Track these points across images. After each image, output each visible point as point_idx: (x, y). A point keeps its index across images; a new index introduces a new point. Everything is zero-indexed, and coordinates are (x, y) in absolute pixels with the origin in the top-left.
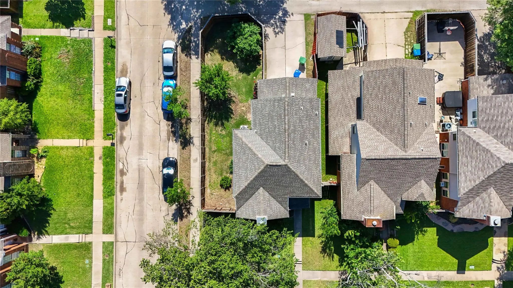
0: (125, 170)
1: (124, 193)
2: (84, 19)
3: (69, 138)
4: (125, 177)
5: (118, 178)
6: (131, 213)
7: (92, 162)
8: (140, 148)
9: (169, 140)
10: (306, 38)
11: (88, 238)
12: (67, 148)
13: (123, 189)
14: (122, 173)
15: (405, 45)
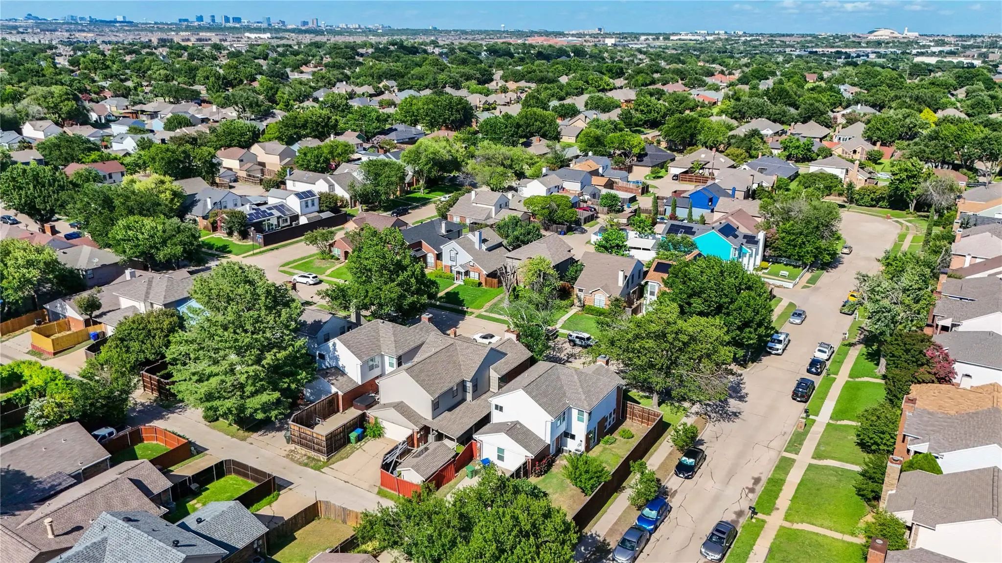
0: (747, 491)
1: (756, 476)
4: (751, 486)
5: (760, 488)
6: (752, 462)
7: (790, 509)
8: (716, 498)
9: (676, 491)
11: (816, 462)
12: (822, 526)
13: (757, 481)
14: (752, 490)
15: (359, 450)
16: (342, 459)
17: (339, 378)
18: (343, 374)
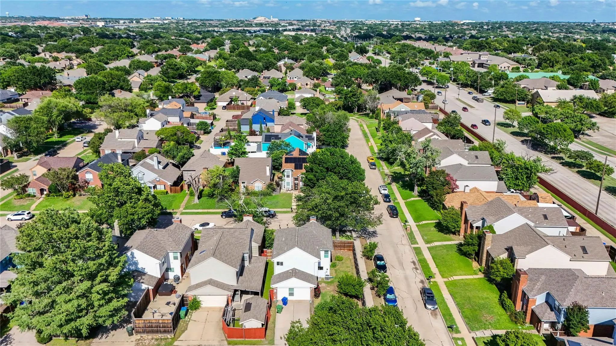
1: (411, 261)
2: (484, 342)
3: (463, 279)
4: (414, 267)
5: (418, 266)
6: (403, 254)
7: (440, 272)
8: (406, 278)
10: (275, 327)
11: (429, 245)
12: (461, 275)
13: (414, 263)
14: (416, 269)
15: (189, 321)
16: (183, 331)
17: (143, 277)
18: (145, 274)
